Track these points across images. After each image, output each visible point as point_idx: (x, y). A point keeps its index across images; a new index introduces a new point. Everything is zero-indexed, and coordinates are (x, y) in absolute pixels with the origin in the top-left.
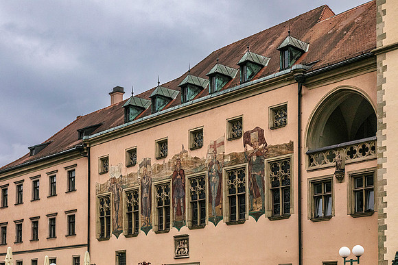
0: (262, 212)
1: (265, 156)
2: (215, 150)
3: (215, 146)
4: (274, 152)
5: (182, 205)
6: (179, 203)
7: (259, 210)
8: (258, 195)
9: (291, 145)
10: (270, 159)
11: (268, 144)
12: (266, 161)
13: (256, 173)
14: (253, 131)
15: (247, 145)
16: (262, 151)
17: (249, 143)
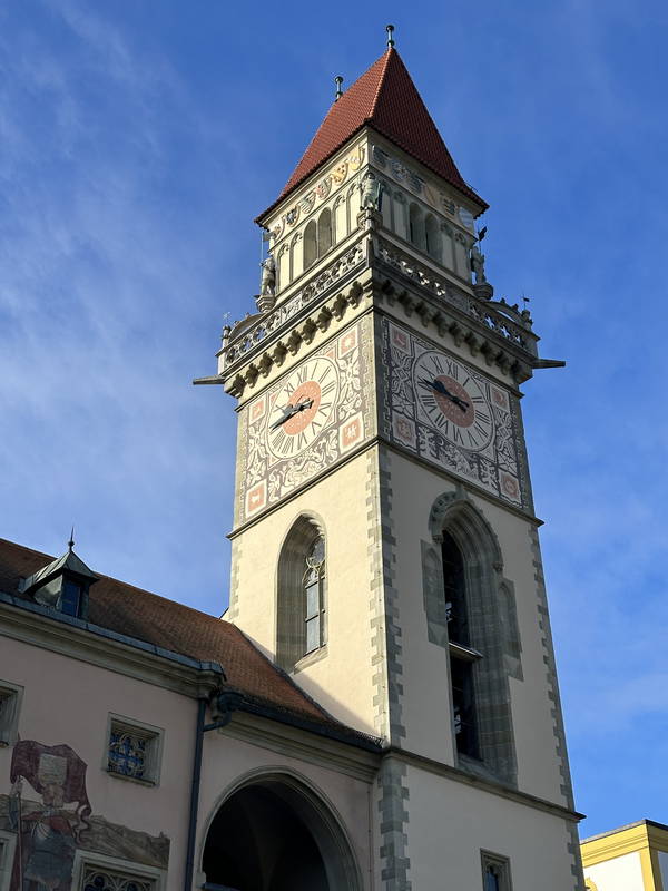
1: (81, 841)
4: (109, 840)
9: (162, 845)
10: (96, 858)
11: (93, 813)
12: (80, 854)
13: (39, 879)
14: (48, 750)
15: (24, 781)
16: (73, 824)
17: (30, 777)
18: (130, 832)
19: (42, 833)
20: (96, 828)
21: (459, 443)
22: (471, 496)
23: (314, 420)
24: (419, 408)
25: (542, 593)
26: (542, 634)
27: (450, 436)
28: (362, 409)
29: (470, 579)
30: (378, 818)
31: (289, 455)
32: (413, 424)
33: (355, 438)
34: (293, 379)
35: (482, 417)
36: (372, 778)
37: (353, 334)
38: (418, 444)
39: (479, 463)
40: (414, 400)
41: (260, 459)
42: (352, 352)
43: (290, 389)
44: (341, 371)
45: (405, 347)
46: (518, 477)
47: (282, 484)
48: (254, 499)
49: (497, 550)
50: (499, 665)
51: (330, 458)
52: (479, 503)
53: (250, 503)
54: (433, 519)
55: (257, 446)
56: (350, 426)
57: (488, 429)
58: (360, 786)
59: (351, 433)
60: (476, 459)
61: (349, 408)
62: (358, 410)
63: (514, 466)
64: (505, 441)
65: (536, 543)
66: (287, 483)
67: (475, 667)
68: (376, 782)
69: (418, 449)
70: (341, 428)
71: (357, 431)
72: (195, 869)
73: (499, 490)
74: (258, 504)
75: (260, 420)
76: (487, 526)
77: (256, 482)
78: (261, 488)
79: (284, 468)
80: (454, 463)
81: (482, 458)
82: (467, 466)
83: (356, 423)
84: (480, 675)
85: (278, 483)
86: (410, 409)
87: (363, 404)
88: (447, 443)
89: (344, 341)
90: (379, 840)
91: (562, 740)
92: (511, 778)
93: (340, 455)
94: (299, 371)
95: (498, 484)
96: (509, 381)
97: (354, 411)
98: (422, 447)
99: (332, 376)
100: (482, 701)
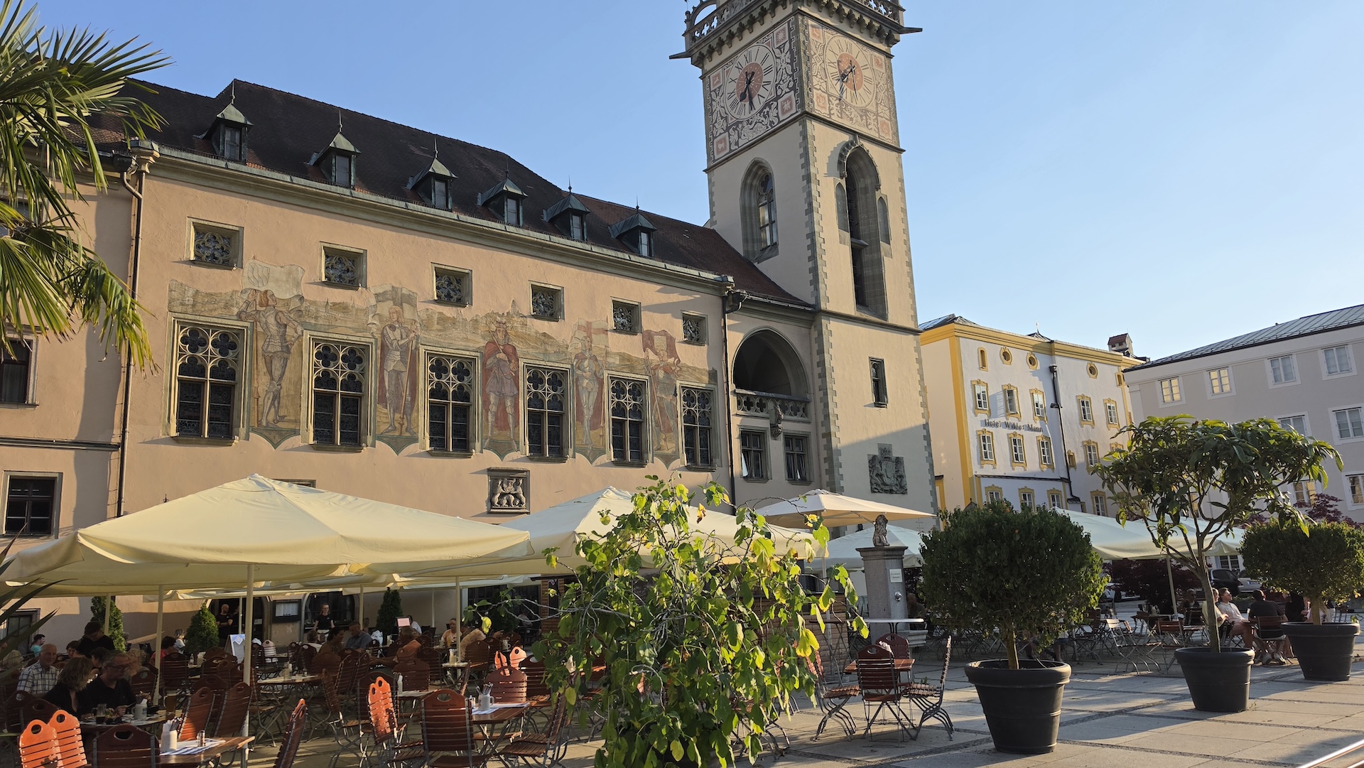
0: (675, 456)
1: (678, 376)
2: (589, 336)
3: (588, 328)
4: (690, 374)
5: (509, 410)
6: (501, 405)
7: (670, 452)
8: (669, 430)
9: (713, 374)
10: (685, 383)
11: (682, 361)
12: (678, 383)
13: (663, 396)
14: (657, 334)
15: (649, 350)
16: (673, 368)
17: (652, 348)
18: (699, 369)
19: (661, 374)
20: (684, 369)
21: (854, 104)
22: (861, 142)
23: (759, 93)
24: (829, 83)
25: (903, 199)
26: (903, 226)
27: (848, 100)
28: (793, 89)
29: (860, 196)
30: (815, 347)
31: (743, 117)
32: (826, 95)
33: (790, 110)
34: (741, 58)
35: (868, 80)
36: (811, 326)
37: (784, 29)
38: (830, 110)
39: (866, 115)
40: (827, 78)
41: (722, 118)
42: (785, 44)
43: (740, 67)
44: (777, 58)
45: (819, 37)
46: (890, 120)
47: (739, 137)
48: (720, 146)
49: (877, 175)
50: (879, 250)
51: (772, 122)
52: (867, 146)
53: (718, 149)
54: (840, 163)
55: (719, 108)
56: (785, 101)
57: (871, 88)
58: (804, 331)
59: (787, 106)
60: (864, 112)
61: (784, 86)
62: (791, 89)
63: (888, 112)
64: (881, 95)
65: (901, 166)
66: (742, 137)
67: (864, 251)
68: (813, 327)
69: (830, 114)
70: (779, 101)
71: (791, 105)
72: (730, 383)
73: (878, 133)
74: (723, 149)
75: (719, 88)
76: (871, 161)
77: (721, 134)
78: (724, 139)
79: (740, 126)
80: (852, 119)
81: (868, 111)
82: (859, 118)
83: (789, 99)
84: (866, 257)
85: (736, 136)
86: (824, 85)
87: (794, 85)
88: (847, 105)
89: (777, 34)
90: (816, 359)
91: (913, 289)
92: (884, 316)
93: (779, 122)
94: (745, 53)
95: (878, 129)
96: (883, 47)
97: (788, 90)
98: (832, 112)
99: (770, 61)
100: (867, 272)
